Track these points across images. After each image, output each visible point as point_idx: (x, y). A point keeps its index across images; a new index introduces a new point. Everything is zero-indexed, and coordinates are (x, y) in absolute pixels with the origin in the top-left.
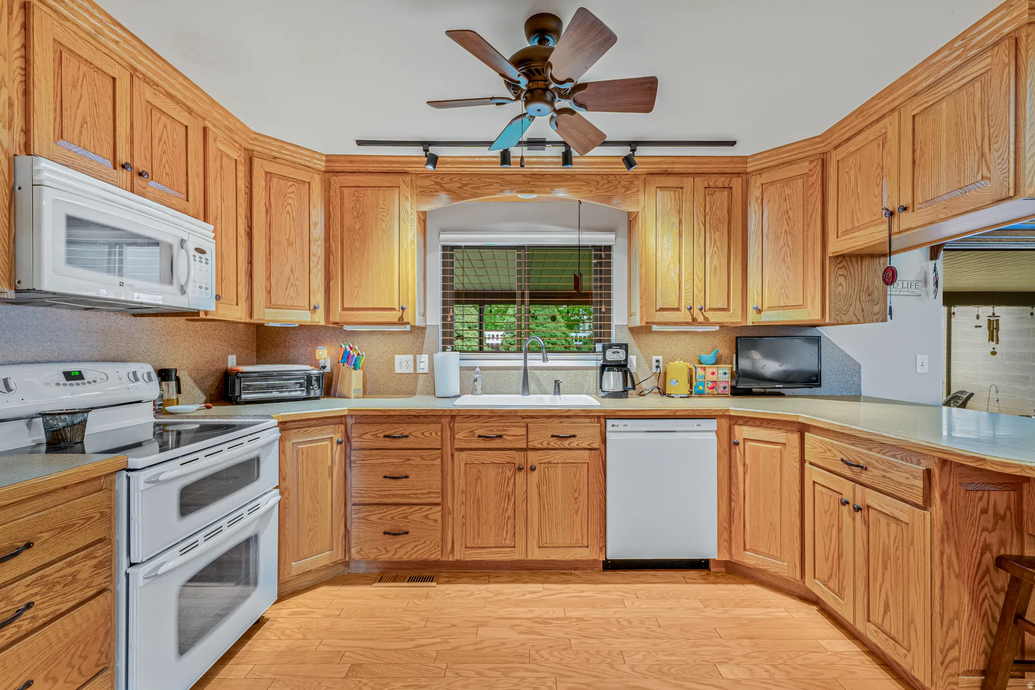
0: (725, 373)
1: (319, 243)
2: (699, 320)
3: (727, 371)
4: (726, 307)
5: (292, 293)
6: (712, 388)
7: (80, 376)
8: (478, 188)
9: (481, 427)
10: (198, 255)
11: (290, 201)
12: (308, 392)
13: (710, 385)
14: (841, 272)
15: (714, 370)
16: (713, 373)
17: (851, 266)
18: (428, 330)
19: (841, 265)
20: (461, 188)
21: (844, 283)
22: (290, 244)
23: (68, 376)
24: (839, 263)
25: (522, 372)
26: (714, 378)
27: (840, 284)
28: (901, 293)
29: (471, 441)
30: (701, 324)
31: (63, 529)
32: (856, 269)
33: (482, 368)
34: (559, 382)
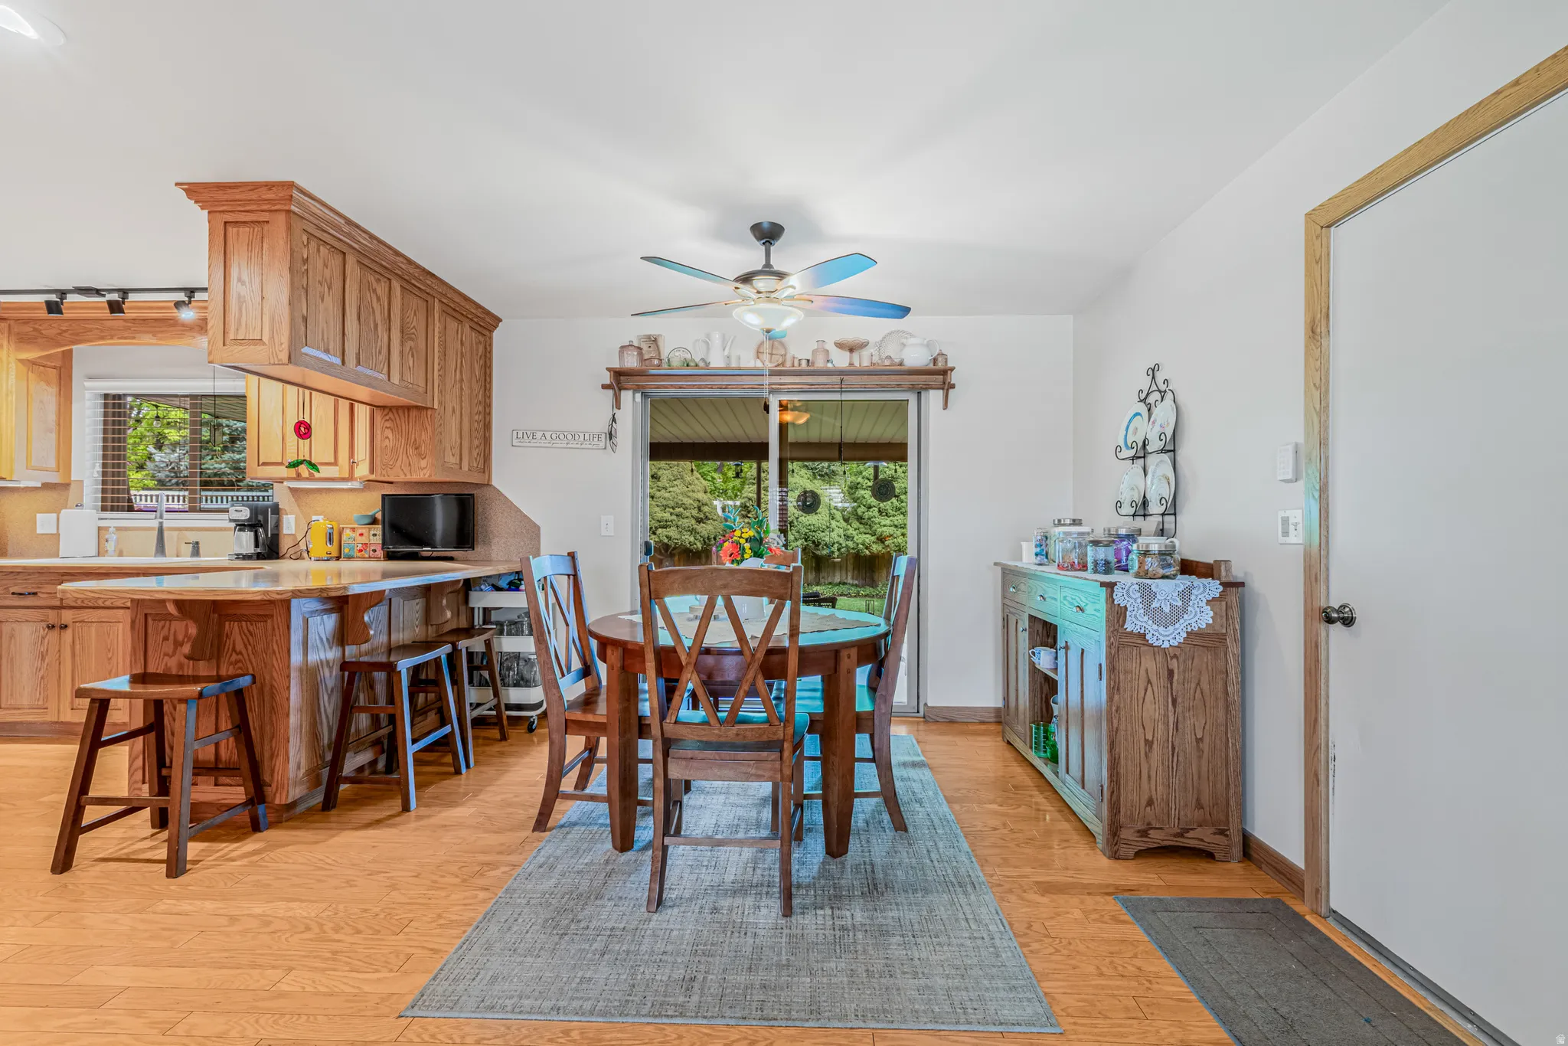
0: (375, 535)
2: (304, 476)
3: (378, 533)
4: (333, 461)
6: (361, 551)
8: (77, 334)
9: (15, 585)
13: (360, 546)
14: (388, 424)
15: (364, 531)
16: (361, 535)
17: (398, 419)
18: (72, 486)
19: (387, 418)
20: (60, 334)
21: (390, 436)
24: (386, 415)
25: (156, 532)
26: (364, 540)
27: (387, 437)
28: (583, 446)
29: (5, 598)
30: (307, 479)
32: (403, 421)
33: (118, 529)
34: (197, 543)
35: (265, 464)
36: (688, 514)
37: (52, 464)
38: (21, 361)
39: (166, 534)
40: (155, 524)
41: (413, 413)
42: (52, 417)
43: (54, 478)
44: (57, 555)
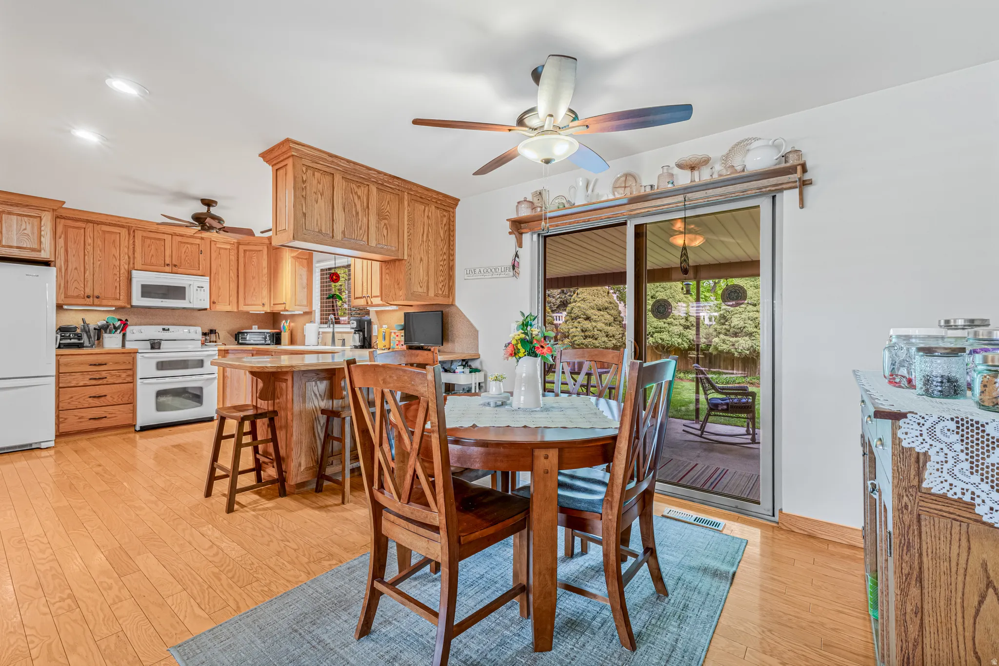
0: (402, 336)
1: (266, 276)
3: (404, 335)
5: (254, 299)
6: (398, 345)
7: (168, 330)
10: (199, 289)
11: (254, 260)
12: (265, 341)
14: (387, 272)
15: (399, 334)
16: (397, 336)
18: (313, 312)
19: (387, 268)
22: (253, 278)
23: (164, 329)
26: (398, 338)
27: (387, 279)
31: (116, 363)
32: (393, 268)
34: (344, 340)
35: (357, 298)
36: (678, 323)
37: (305, 303)
38: (293, 257)
39: (335, 334)
40: (331, 330)
41: (397, 263)
42: (305, 281)
43: (307, 310)
44: (304, 345)
